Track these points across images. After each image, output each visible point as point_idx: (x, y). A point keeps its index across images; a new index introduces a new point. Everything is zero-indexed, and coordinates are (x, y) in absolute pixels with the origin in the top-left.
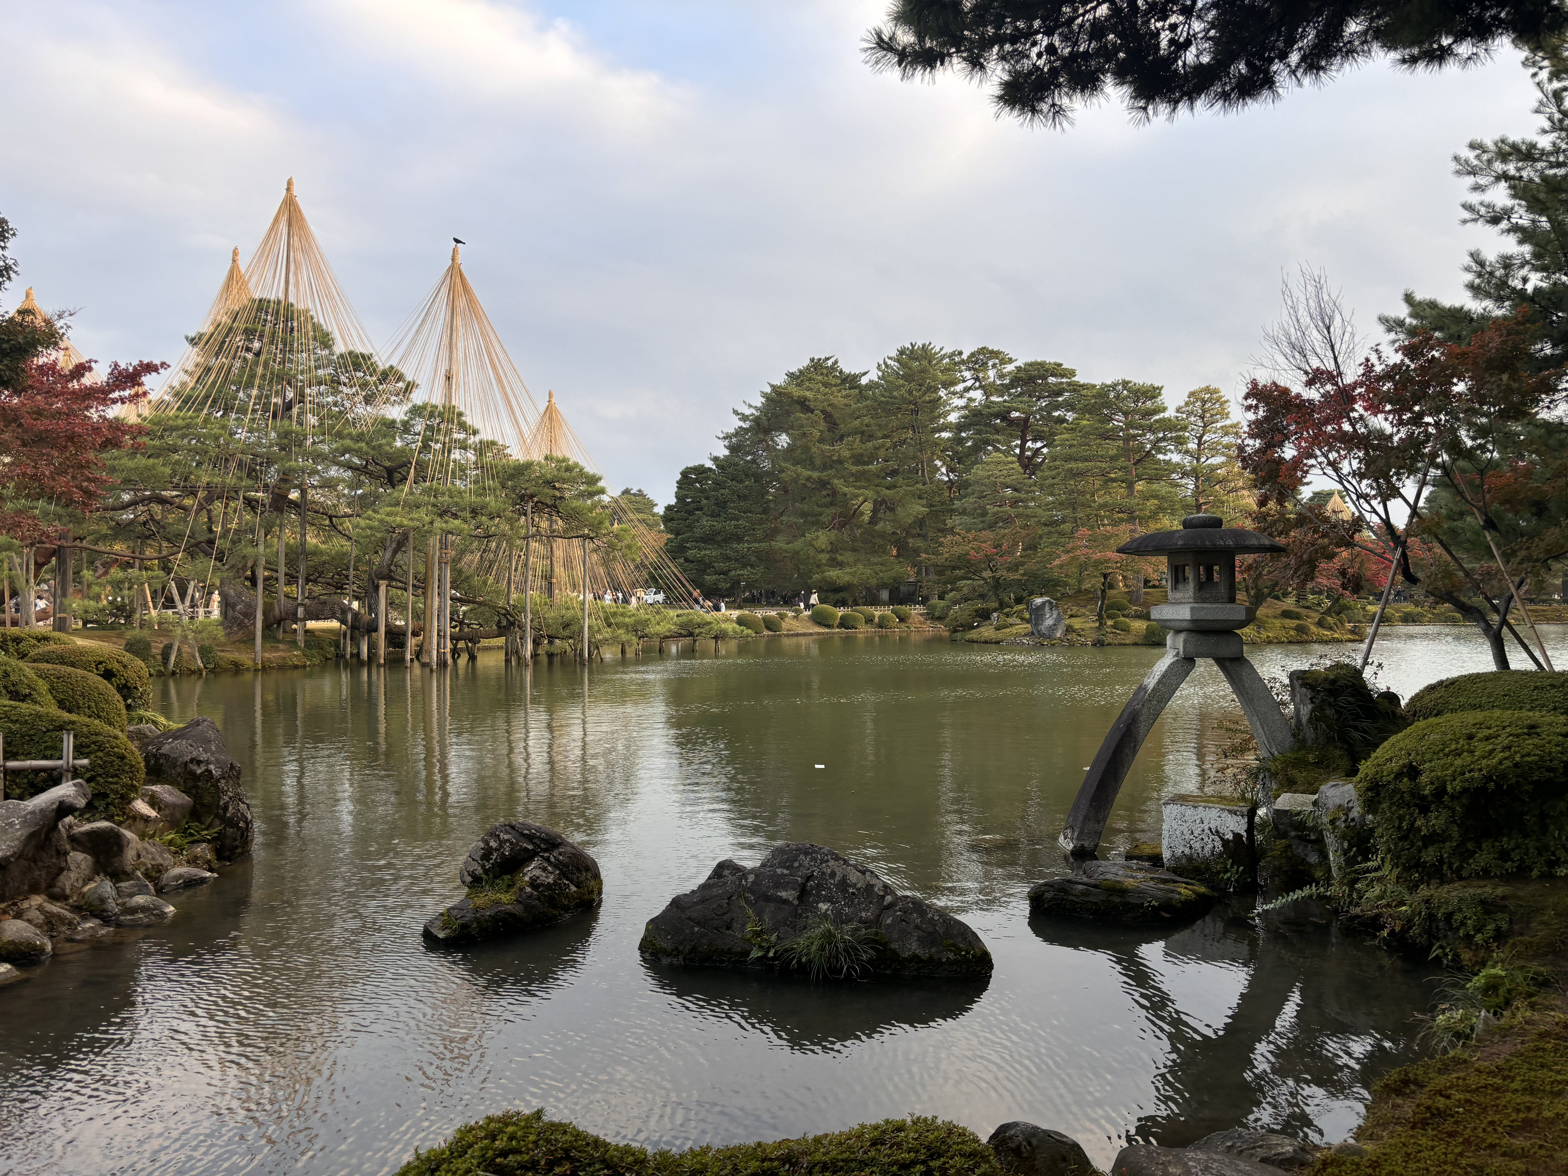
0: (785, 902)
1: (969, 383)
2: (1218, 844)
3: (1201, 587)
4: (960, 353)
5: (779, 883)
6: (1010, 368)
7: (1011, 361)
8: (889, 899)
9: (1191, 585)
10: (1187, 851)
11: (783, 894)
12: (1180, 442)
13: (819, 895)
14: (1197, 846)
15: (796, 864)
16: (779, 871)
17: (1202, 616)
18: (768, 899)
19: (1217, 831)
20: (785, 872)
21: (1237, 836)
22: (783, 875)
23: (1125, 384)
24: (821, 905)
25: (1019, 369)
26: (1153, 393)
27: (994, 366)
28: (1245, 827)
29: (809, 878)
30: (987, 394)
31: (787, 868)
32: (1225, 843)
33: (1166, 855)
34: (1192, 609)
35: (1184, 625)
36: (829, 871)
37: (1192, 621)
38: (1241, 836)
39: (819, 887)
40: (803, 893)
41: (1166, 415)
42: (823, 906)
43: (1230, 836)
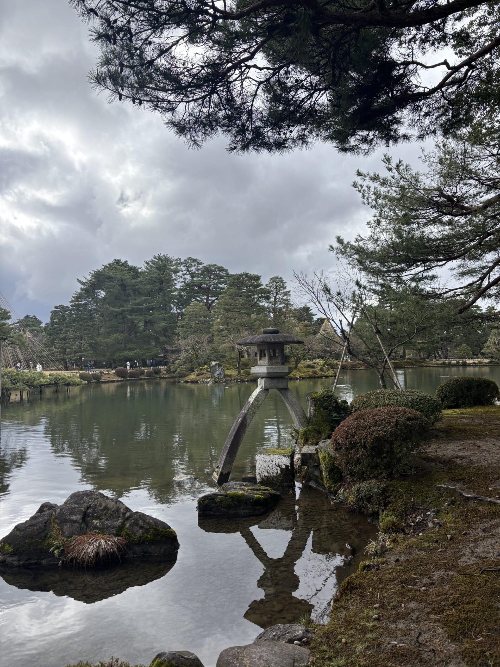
0: (75, 522)
1: (185, 272)
2: (279, 470)
3: (270, 359)
4: (180, 259)
5: (72, 513)
6: (201, 266)
7: (201, 264)
8: (128, 514)
9: (267, 358)
10: (267, 474)
11: (74, 518)
12: (268, 298)
13: (92, 516)
14: (270, 472)
15: (82, 501)
16: (73, 506)
17: (271, 371)
18: (66, 521)
19: (279, 465)
20: (76, 506)
22: (75, 508)
23: (247, 275)
24: (94, 521)
25: (205, 267)
26: (257, 278)
27: (195, 265)
28: (290, 462)
29: (88, 508)
30: (193, 277)
31: (77, 504)
33: (258, 477)
34: (267, 368)
35: (264, 375)
36: (99, 503)
37: (267, 373)
38: (288, 466)
39: (94, 512)
40: (85, 515)
41: (263, 287)
42: (95, 522)
43: (284, 467)
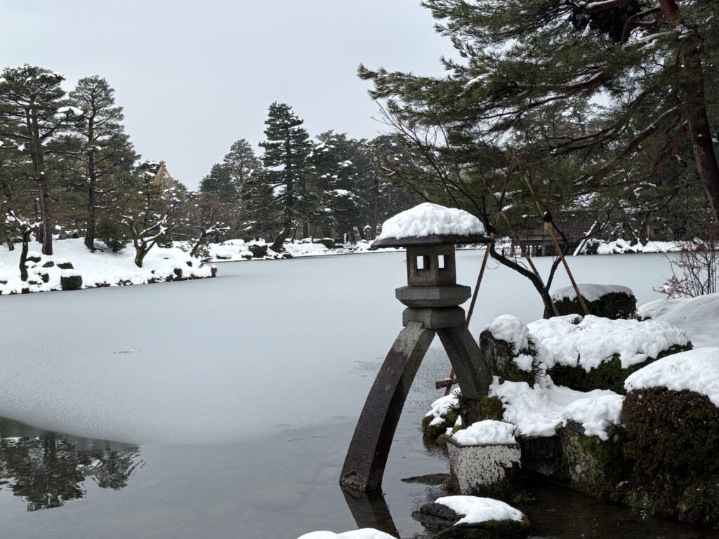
2: (502, 472)
14: (487, 476)
19: (501, 463)
21: (515, 464)
32: (507, 470)
33: (464, 487)
35: (431, 304)
38: (518, 463)
43: (510, 465)
